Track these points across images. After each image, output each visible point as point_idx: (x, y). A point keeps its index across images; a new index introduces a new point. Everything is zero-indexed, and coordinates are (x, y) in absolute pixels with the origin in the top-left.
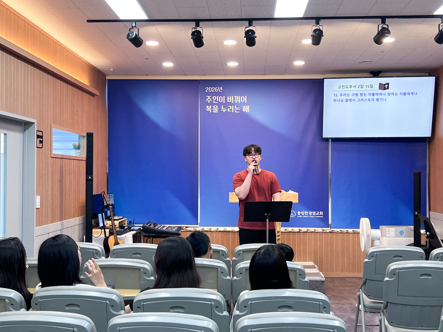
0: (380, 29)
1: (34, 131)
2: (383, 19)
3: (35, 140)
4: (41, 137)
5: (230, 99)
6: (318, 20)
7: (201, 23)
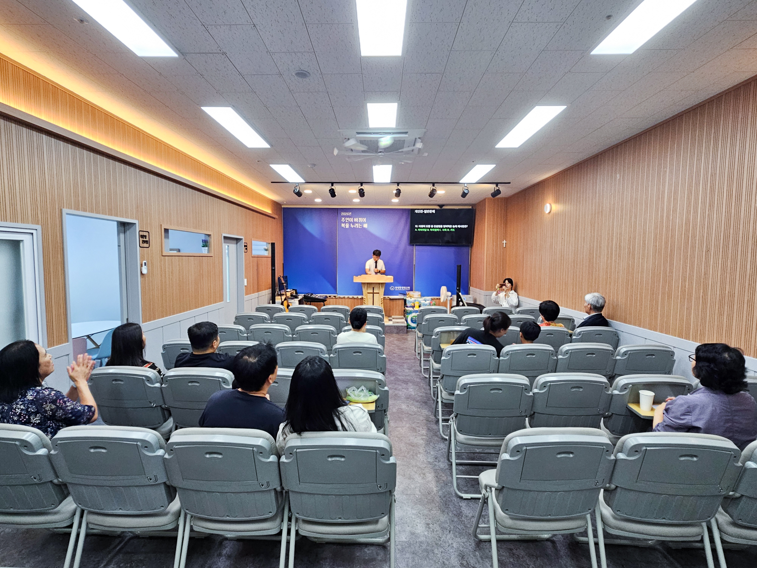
1: (242, 243)
3: (244, 248)
4: (246, 246)
5: (356, 220)
7: (334, 184)
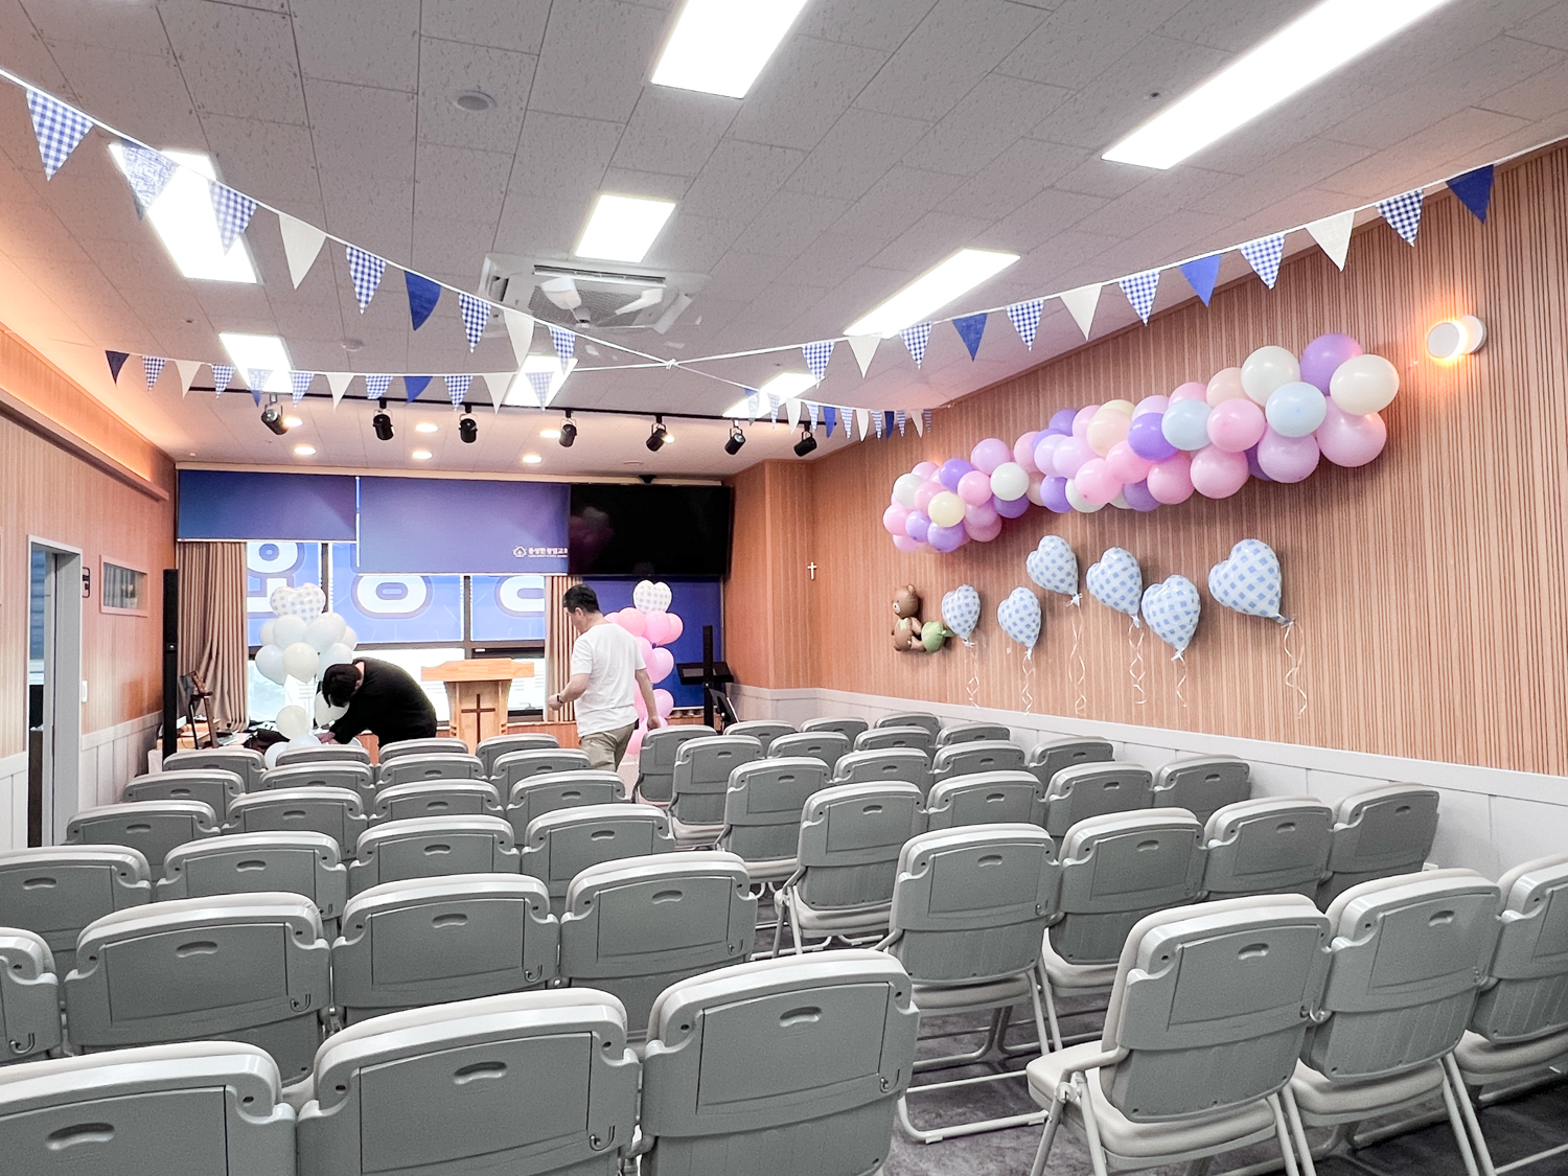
0: (655, 430)
1: (77, 568)
2: (659, 417)
6: (569, 411)
7: (388, 403)
